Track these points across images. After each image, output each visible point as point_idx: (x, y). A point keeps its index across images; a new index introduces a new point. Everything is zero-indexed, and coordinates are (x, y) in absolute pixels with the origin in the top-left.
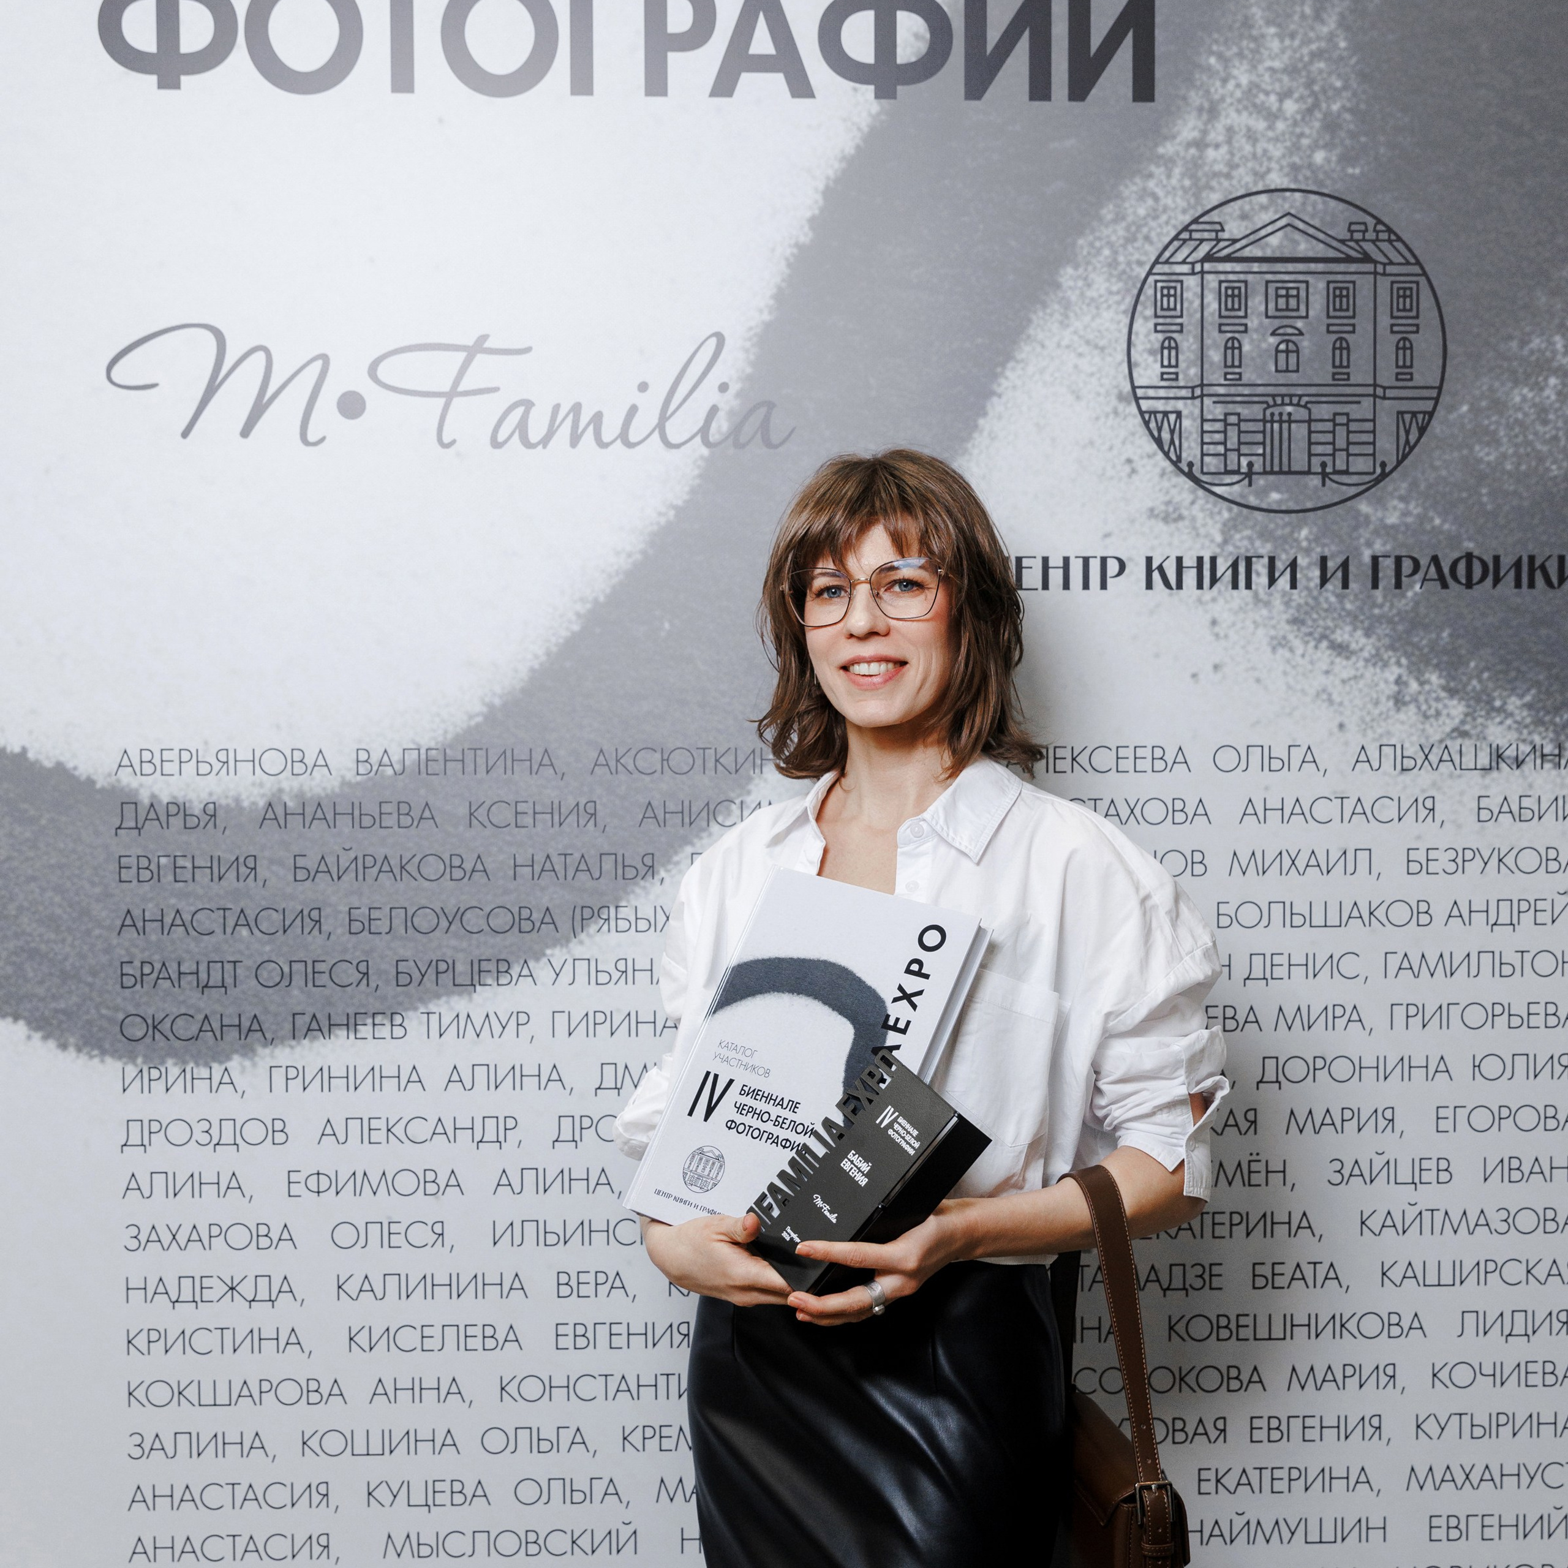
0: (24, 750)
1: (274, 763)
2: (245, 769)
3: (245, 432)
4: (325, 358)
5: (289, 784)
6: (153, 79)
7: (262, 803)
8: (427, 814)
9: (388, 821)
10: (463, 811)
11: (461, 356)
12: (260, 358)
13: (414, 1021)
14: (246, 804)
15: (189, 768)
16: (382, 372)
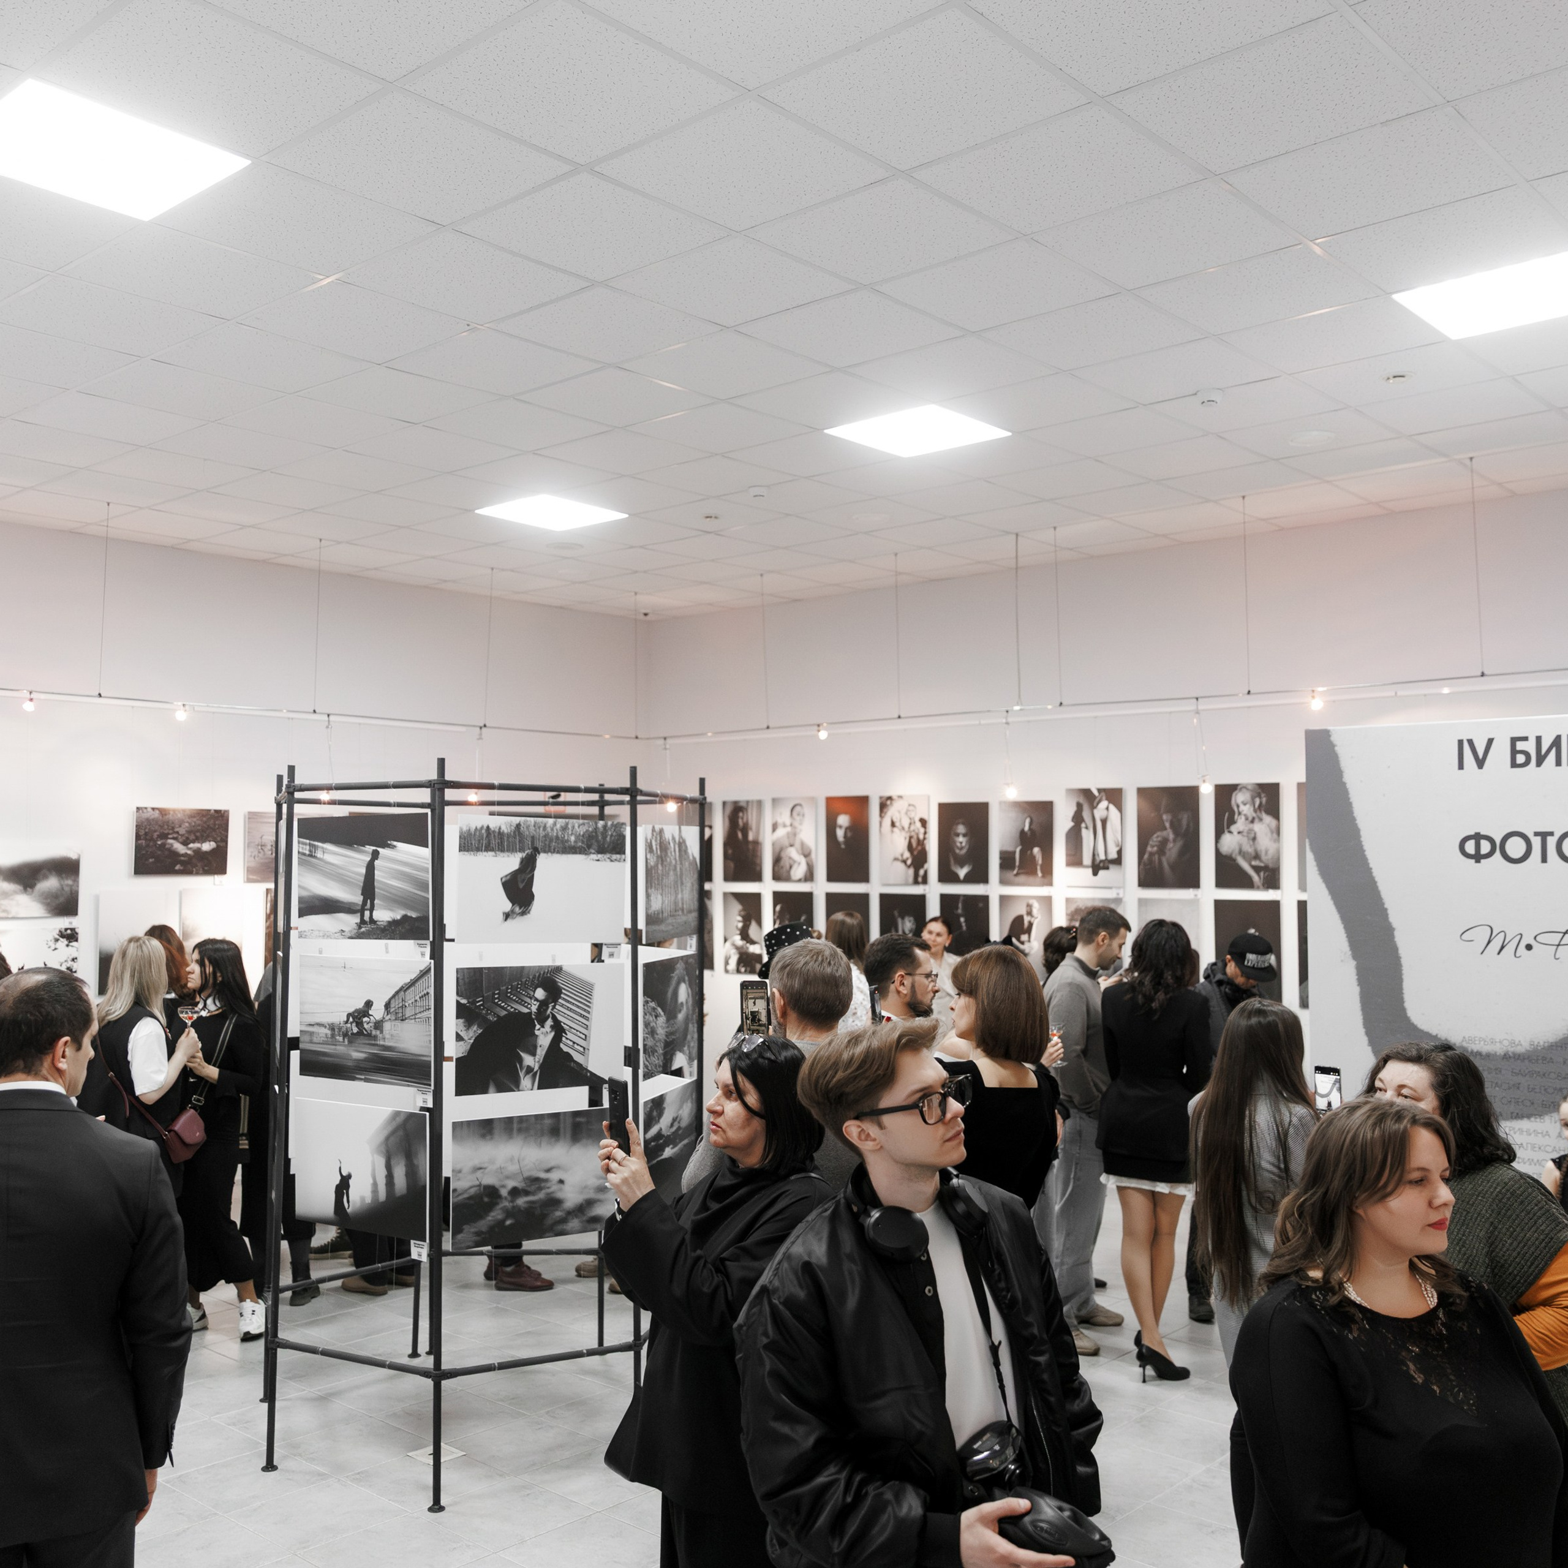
0: (1437, 1035)
1: (1506, 1043)
2: (1498, 1044)
3: (1499, 953)
4: (1521, 935)
5: (1511, 1050)
6: (1473, 861)
7: (1503, 1054)
8: (1551, 1061)
9: (1540, 1061)
10: (1561, 1060)
11: (1562, 935)
12: (1503, 934)
13: (1547, 1118)
14: (1498, 1054)
15: (1482, 1043)
16: (1538, 938)
